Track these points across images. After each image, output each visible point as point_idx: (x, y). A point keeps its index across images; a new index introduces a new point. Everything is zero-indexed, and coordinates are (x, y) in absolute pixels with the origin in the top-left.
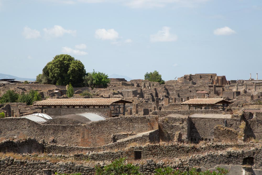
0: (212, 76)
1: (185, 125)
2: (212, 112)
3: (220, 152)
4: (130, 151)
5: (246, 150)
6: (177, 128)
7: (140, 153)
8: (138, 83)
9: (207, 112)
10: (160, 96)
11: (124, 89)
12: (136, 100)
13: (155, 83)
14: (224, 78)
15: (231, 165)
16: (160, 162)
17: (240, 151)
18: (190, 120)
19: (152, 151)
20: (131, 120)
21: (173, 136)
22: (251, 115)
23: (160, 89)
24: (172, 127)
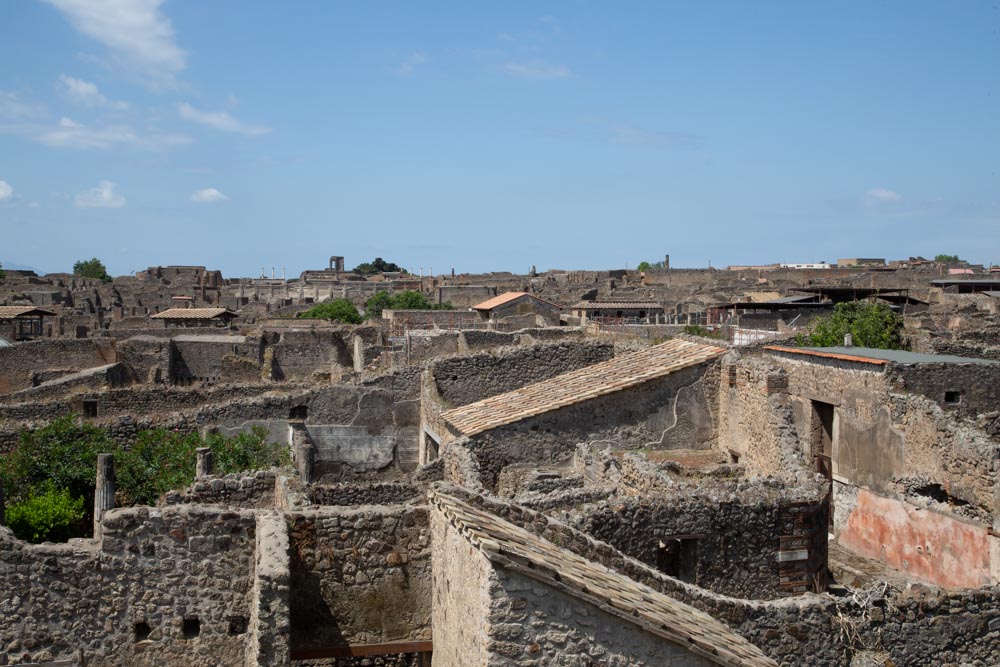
0: (198, 270)
1: (165, 354)
2: (211, 332)
3: (251, 400)
4: (75, 401)
5: (295, 394)
6: (151, 360)
7: (94, 404)
8: (61, 280)
9: (202, 332)
10: (106, 303)
11: (35, 291)
12: (60, 310)
13: (95, 281)
14: (218, 274)
15: (269, 421)
16: (144, 420)
17: (285, 396)
18: (173, 346)
19: (117, 401)
20: (63, 346)
21: (145, 375)
22: (276, 336)
23: (103, 291)
24: (141, 358)
